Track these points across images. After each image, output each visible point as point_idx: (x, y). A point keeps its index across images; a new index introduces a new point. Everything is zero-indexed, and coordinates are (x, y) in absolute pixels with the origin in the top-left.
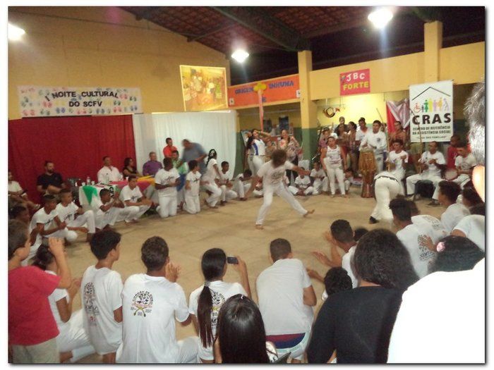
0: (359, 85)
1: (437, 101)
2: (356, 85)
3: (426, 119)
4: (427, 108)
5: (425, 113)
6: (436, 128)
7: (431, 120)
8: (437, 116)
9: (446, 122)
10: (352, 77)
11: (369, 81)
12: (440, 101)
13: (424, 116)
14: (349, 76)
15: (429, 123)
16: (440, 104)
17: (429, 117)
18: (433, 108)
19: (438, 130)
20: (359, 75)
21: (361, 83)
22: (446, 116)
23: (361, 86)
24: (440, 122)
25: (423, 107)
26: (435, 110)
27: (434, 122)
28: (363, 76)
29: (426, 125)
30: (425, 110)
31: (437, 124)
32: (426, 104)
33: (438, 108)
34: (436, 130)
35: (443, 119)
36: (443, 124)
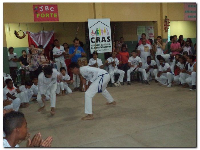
0: (50, 16)
1: (103, 30)
2: (47, 15)
3: (98, 40)
4: (98, 34)
5: (97, 36)
6: (104, 45)
7: (101, 40)
8: (103, 38)
9: (108, 41)
10: (44, 9)
11: (57, 13)
12: (105, 29)
13: (97, 38)
14: (41, 7)
15: (100, 42)
16: (105, 31)
17: (99, 38)
18: (101, 34)
19: (105, 46)
20: (49, 8)
21: (52, 14)
22: (108, 38)
23: (52, 16)
24: (105, 41)
25: (96, 33)
26: (102, 35)
27: (102, 41)
28: (52, 9)
29: (98, 43)
30: (97, 35)
31: (104, 43)
32: (97, 31)
33: (104, 33)
34: (103, 46)
35: (107, 40)
36: (107, 43)
